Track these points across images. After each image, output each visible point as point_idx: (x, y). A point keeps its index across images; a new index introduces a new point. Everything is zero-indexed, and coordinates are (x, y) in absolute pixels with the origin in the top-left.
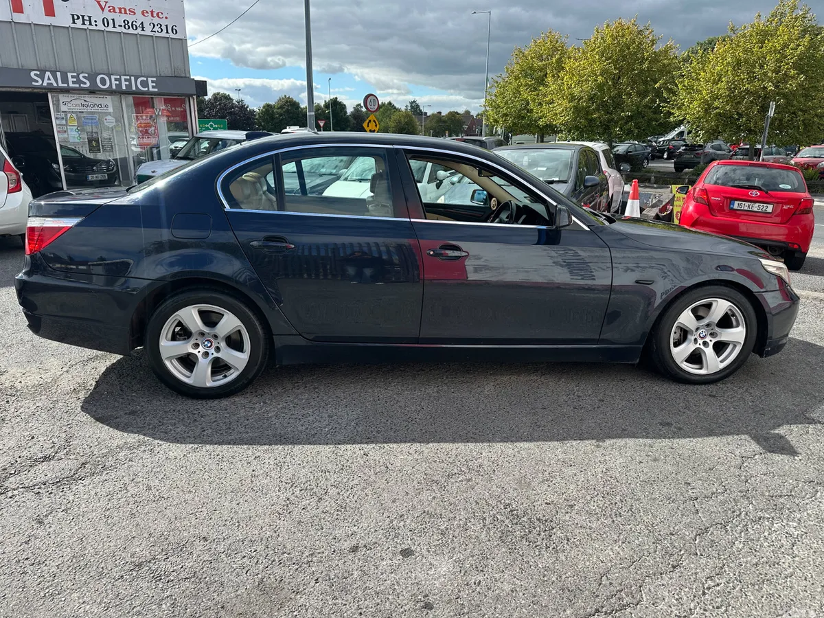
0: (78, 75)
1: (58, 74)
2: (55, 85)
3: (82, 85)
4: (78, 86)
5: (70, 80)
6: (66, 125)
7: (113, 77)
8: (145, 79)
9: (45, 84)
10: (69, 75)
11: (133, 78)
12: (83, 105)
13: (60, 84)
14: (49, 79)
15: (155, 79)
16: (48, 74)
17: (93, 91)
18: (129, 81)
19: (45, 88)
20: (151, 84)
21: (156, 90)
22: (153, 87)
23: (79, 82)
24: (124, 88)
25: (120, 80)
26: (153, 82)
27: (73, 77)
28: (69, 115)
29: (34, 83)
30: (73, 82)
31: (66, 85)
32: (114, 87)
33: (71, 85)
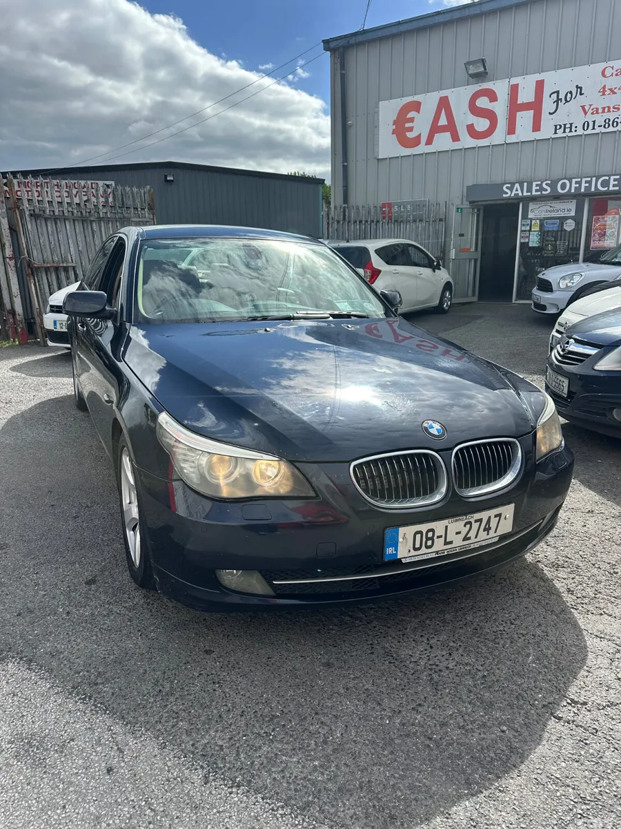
0: (542, 183)
1: (525, 184)
2: (520, 194)
3: (543, 192)
4: (539, 193)
5: (534, 188)
6: (530, 231)
7: (574, 181)
8: (607, 178)
9: (512, 195)
10: (534, 184)
11: (594, 179)
12: (547, 211)
13: (525, 194)
14: (517, 190)
15: (618, 177)
16: (517, 185)
17: (557, 197)
18: (590, 182)
19: (512, 199)
20: (612, 182)
21: (617, 188)
22: (614, 186)
23: (542, 189)
24: (583, 190)
25: (580, 183)
26: (615, 180)
27: (537, 185)
28: (533, 222)
29: (504, 195)
30: (536, 191)
31: (529, 194)
32: (573, 191)
33: (534, 193)
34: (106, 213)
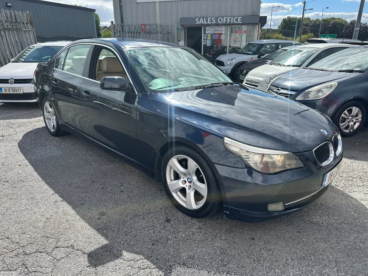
0: (212, 18)
1: (205, 18)
2: (203, 23)
3: (212, 23)
4: (211, 23)
5: (209, 20)
6: (207, 39)
7: (224, 18)
8: (237, 18)
9: (200, 23)
10: (209, 18)
11: (232, 18)
12: (214, 31)
13: (205, 23)
14: (201, 21)
15: (241, 17)
16: (201, 19)
17: (217, 25)
18: (230, 19)
19: (200, 25)
20: (239, 20)
21: (241, 22)
22: (240, 21)
23: (212, 21)
24: (228, 22)
25: (227, 19)
26: (240, 19)
27: (210, 19)
28: (208, 35)
29: (196, 23)
30: (210, 22)
31: (207, 23)
32: (224, 22)
33: (209, 23)
34: (8, 26)
